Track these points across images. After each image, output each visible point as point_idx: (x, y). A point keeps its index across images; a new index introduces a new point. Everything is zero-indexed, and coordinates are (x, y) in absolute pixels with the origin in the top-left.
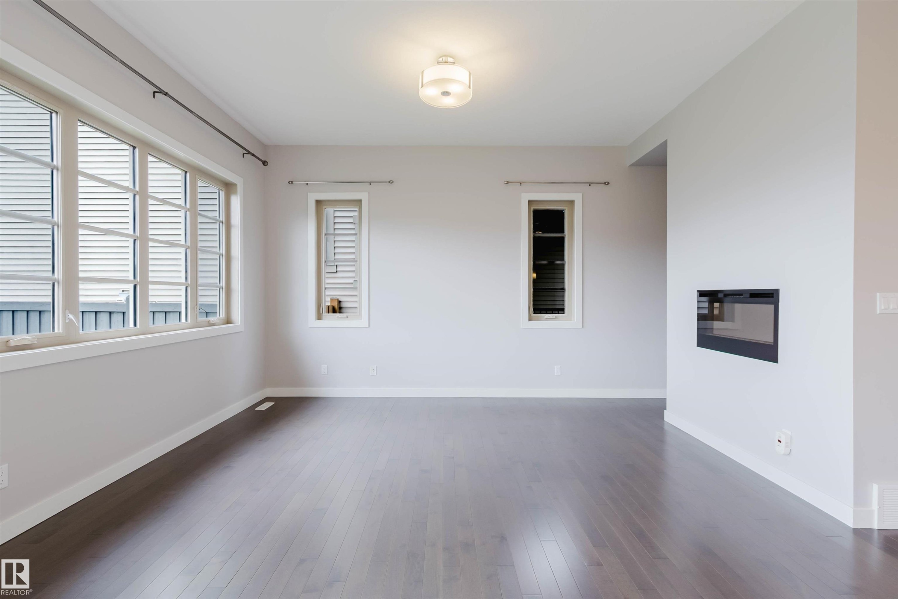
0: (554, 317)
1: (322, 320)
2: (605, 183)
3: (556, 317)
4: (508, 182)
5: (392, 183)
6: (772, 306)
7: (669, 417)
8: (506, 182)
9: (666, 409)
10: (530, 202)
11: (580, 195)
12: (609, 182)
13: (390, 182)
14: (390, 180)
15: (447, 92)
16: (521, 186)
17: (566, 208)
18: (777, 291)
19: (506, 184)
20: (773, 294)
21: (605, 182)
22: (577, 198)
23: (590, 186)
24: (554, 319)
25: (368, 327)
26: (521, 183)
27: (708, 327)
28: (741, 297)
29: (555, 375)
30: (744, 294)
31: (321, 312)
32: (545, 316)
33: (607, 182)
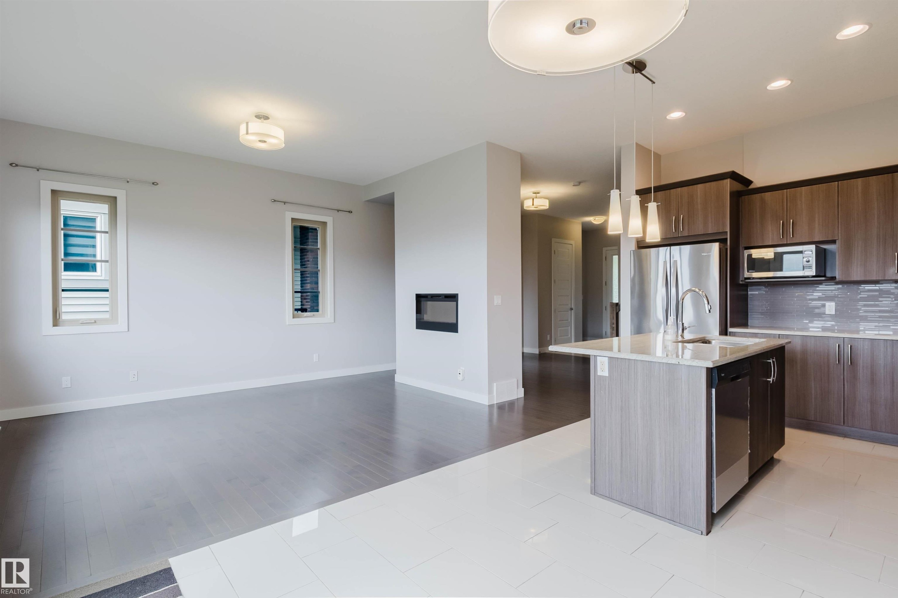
0: (312, 315)
1: (59, 326)
2: (349, 212)
3: (314, 315)
4: (275, 201)
5: (156, 185)
6: (455, 303)
7: (398, 379)
8: (273, 200)
9: (396, 374)
10: (293, 220)
11: (331, 218)
12: (352, 211)
13: (154, 184)
14: (155, 182)
15: (264, 141)
16: (284, 205)
17: (320, 227)
18: (457, 294)
19: (273, 201)
20: (455, 296)
21: (349, 210)
22: (329, 220)
23: (338, 212)
24: (312, 316)
25: (127, 331)
26: (284, 203)
27: (422, 318)
28: (440, 298)
29: (314, 361)
30: (441, 296)
31: (58, 318)
32: (304, 314)
33: (351, 211)
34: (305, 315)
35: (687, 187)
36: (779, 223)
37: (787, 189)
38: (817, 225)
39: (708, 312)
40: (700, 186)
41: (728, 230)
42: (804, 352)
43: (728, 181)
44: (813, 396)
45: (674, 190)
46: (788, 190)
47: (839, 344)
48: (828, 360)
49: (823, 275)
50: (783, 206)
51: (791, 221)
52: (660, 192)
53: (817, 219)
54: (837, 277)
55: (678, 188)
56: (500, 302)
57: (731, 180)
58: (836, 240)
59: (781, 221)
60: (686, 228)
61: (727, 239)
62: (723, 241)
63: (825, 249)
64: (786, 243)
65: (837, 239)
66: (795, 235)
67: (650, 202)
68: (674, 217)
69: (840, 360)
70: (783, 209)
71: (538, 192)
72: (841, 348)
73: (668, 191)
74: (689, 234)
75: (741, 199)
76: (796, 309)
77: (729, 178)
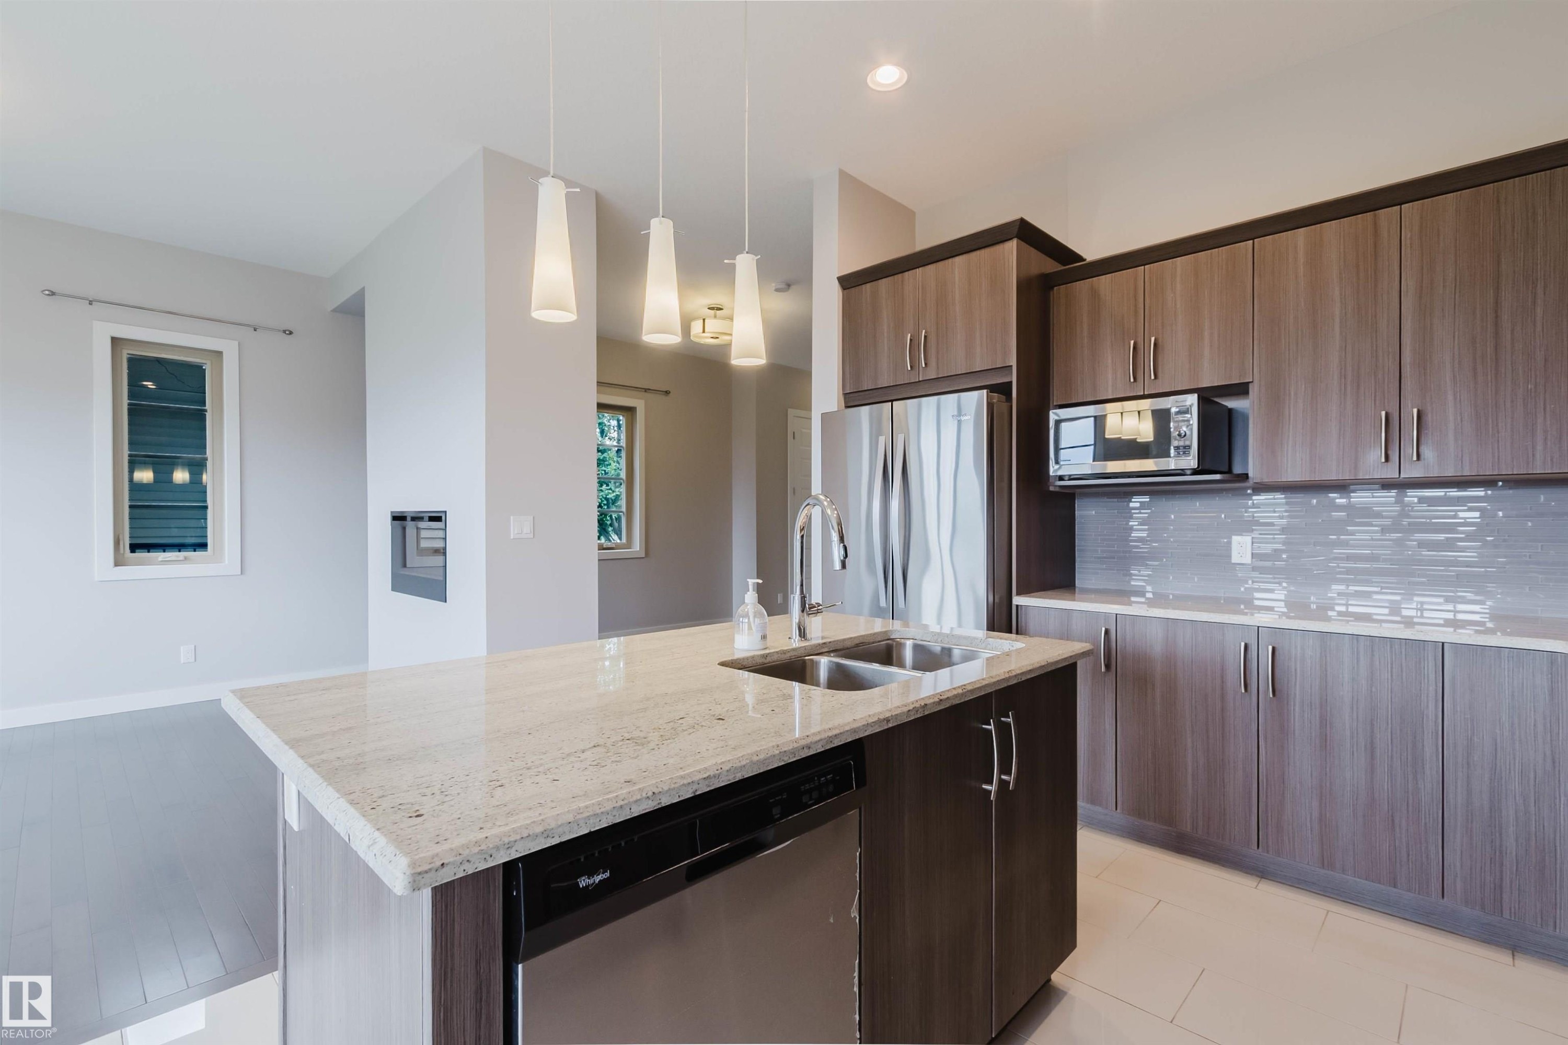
0: (182, 558)
2: (285, 332)
4: (52, 292)
8: (48, 292)
10: (115, 340)
11: (234, 345)
12: (292, 332)
16: (91, 307)
17: (208, 363)
20: (440, 515)
21: (286, 328)
22: (229, 349)
23: (255, 331)
24: (180, 560)
26: (90, 301)
28: (423, 520)
29: (182, 662)
30: (424, 517)
32: (158, 557)
33: (288, 330)
34: (160, 559)
35: (935, 264)
36: (1127, 347)
37: (1144, 265)
38: (1207, 352)
39: (838, 566)
40: (959, 261)
41: (1013, 362)
42: (1170, 660)
43: (1012, 246)
44: (1190, 770)
45: (910, 272)
46: (1146, 266)
47: (1247, 642)
48: (1223, 682)
49: (1226, 469)
50: (1136, 306)
51: (1153, 339)
52: (884, 280)
53: (1206, 334)
54: (1249, 475)
55: (918, 267)
56: (527, 529)
57: (1019, 240)
58: (1248, 383)
59: (1132, 342)
60: (933, 362)
61: (1011, 382)
62: (1003, 389)
63: (1230, 411)
64: (1142, 393)
65: (1251, 380)
66: (1160, 374)
67: (741, 253)
68: (909, 335)
69: (1248, 682)
70: (1136, 312)
71: (720, 307)
72: (1251, 652)
73: (900, 275)
74: (938, 374)
75: (1051, 293)
76: (1170, 551)
77: (1015, 237)
